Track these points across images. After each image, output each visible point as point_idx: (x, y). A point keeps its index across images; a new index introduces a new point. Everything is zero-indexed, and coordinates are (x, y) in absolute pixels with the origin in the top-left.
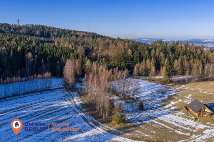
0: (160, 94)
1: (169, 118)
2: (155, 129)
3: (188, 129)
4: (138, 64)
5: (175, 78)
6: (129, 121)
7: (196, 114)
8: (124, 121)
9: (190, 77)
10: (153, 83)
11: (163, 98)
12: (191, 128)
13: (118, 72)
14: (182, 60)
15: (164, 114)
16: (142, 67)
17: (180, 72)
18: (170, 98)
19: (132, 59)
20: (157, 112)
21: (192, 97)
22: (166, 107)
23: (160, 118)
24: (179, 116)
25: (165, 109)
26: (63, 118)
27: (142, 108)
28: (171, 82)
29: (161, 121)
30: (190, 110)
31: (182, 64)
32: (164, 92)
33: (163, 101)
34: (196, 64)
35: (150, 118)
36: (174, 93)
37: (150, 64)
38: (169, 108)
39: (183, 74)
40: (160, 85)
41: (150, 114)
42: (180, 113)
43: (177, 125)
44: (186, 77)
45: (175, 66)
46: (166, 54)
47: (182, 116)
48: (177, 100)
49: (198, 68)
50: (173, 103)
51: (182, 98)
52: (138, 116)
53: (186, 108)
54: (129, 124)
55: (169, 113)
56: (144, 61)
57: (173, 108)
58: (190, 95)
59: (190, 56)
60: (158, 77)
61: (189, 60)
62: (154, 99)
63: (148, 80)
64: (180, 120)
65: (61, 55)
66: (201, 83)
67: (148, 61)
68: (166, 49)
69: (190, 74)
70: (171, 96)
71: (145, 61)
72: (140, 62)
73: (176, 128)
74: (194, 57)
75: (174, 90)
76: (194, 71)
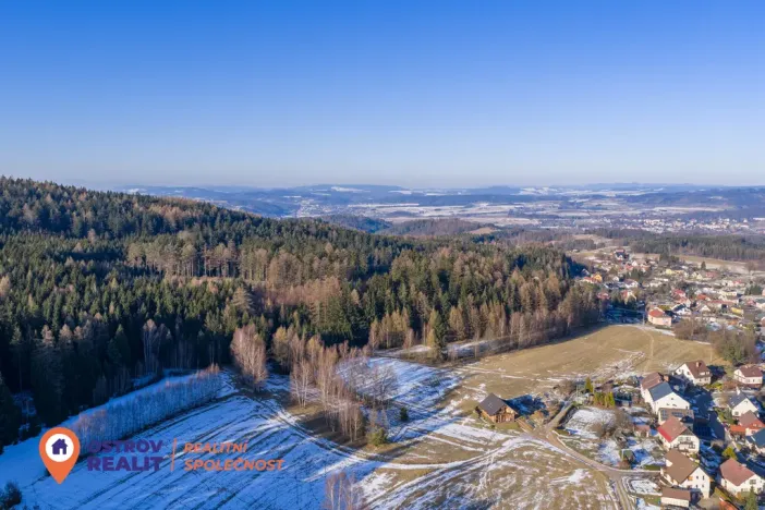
0: (430, 390)
1: (451, 430)
2: (433, 448)
3: (482, 442)
4: (376, 322)
5: (455, 348)
6: (391, 441)
7: (493, 418)
8: (386, 441)
9: (482, 342)
10: (413, 366)
11: (436, 396)
12: (486, 440)
13: (349, 350)
14: (464, 306)
15: (443, 424)
16: (385, 329)
17: (461, 334)
18: (450, 395)
19: (361, 312)
20: (430, 422)
21: (486, 389)
22: (445, 411)
23: (438, 431)
24: (467, 424)
25: (443, 416)
27: (405, 418)
28: (446, 358)
29: (441, 436)
30: (484, 413)
31: (465, 314)
32: (437, 384)
33: (437, 401)
34: (493, 312)
35: (422, 432)
36: (454, 385)
37: (399, 320)
38: (449, 413)
39: (469, 336)
40: (426, 369)
41: (421, 427)
42: (467, 420)
43: (464, 439)
44: (475, 343)
45: (451, 321)
46: (430, 293)
47: (472, 425)
48: (462, 396)
49: (497, 321)
50: (454, 403)
51: (471, 392)
52: (402, 432)
53: (477, 410)
54: (393, 446)
55: (450, 422)
56: (387, 315)
57: (457, 412)
58: (483, 385)
59: (481, 293)
60: (420, 349)
61: (478, 305)
62: (420, 399)
63: (403, 358)
64: (469, 430)
65: (203, 315)
66: (504, 356)
67: (395, 315)
68: (429, 283)
69: (481, 336)
70: (451, 390)
71: (390, 314)
72: (380, 318)
73: (464, 443)
74: (490, 297)
75: (455, 375)
76: (489, 331)
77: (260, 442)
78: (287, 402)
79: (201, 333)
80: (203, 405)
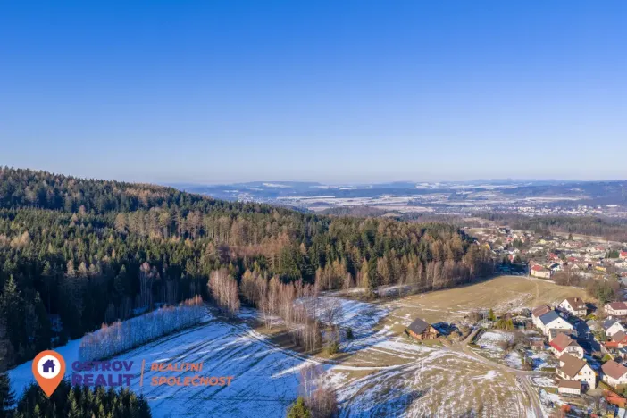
0: (366, 317)
1: (387, 345)
2: (374, 356)
3: (413, 353)
4: (320, 269)
5: (385, 290)
6: (342, 351)
7: (419, 337)
8: (337, 351)
9: (405, 285)
10: (351, 302)
11: (372, 322)
12: (416, 352)
13: (303, 287)
14: (389, 258)
15: (379, 342)
16: (328, 273)
17: (387, 279)
18: (382, 321)
19: (308, 261)
20: (370, 340)
21: (411, 317)
22: (379, 333)
23: (375, 346)
24: (399, 341)
25: (379, 335)
26: (258, 355)
27: (350, 336)
28: (377, 296)
29: (380, 348)
30: (412, 333)
31: (389, 262)
32: (372, 314)
33: (373, 326)
34: (412, 263)
35: (365, 346)
36: (386, 314)
37: (339, 267)
38: (384, 334)
39: (393, 282)
40: (361, 304)
41: (364, 343)
42: (399, 338)
43: (398, 350)
44: (398, 287)
45: (379, 269)
46: (361, 246)
47: (404, 342)
48: (393, 322)
49: (416, 271)
50: (387, 327)
51: (399, 320)
52: (350, 346)
53: (406, 331)
54: (344, 354)
55: (385, 339)
56: (329, 263)
57: (389, 333)
58: (408, 315)
59: (401, 248)
60: (356, 290)
61: (399, 257)
62: (360, 325)
63: (342, 296)
64: (401, 345)
65: (184, 262)
66: (422, 296)
67: (335, 263)
68: (360, 238)
69: (404, 282)
70: (383, 318)
71: (331, 263)
72: (323, 267)
73: (399, 353)
74: (408, 252)
75: (385, 308)
76: (410, 276)
77: (240, 352)
78: (256, 325)
79: (183, 276)
80: (190, 327)
